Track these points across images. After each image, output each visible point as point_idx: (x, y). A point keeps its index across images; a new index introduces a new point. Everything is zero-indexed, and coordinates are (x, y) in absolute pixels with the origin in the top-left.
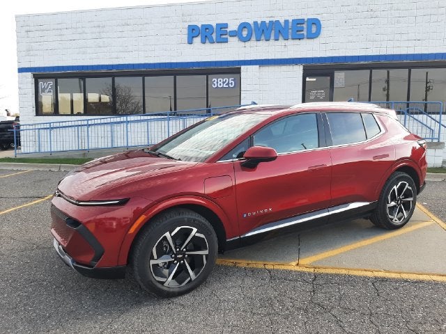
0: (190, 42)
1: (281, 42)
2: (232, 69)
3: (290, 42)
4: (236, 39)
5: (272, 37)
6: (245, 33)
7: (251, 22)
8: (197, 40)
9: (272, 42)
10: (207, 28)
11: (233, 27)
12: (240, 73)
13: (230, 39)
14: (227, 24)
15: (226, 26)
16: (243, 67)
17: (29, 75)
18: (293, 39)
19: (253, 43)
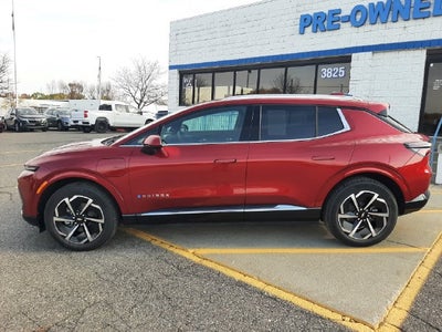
0: (302, 32)
1: (401, 23)
2: (342, 58)
3: (412, 22)
4: (348, 24)
5: (390, 19)
6: (359, 17)
7: (366, 4)
8: (309, 30)
9: (389, 24)
10: (319, 16)
11: (346, 12)
12: (350, 61)
13: (342, 25)
14: (340, 10)
15: (339, 11)
16: (354, 55)
17: (176, 71)
18: (415, 19)
19: (368, 27)
